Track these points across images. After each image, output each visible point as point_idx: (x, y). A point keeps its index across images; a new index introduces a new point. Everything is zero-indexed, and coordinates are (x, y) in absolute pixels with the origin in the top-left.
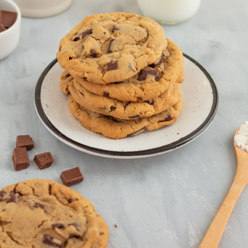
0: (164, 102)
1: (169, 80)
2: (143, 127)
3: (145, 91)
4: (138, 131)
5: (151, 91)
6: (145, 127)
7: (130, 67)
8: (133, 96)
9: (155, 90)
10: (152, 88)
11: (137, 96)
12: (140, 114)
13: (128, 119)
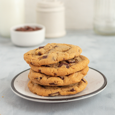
0: (69, 79)
1: (74, 69)
2: (57, 92)
3: (59, 71)
4: (54, 94)
5: (62, 71)
6: (59, 92)
7: (53, 58)
8: (52, 72)
9: (64, 71)
10: (63, 70)
11: (54, 72)
12: (54, 82)
13: (49, 85)
